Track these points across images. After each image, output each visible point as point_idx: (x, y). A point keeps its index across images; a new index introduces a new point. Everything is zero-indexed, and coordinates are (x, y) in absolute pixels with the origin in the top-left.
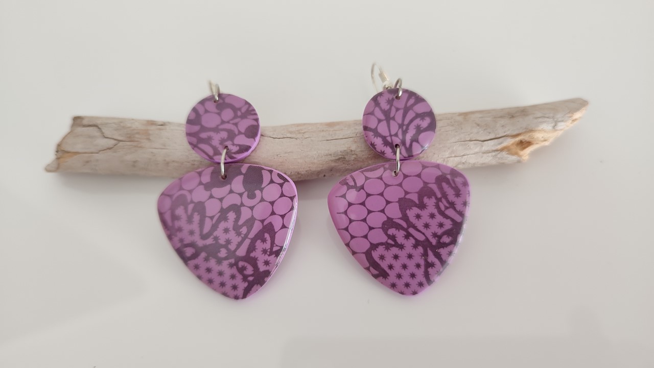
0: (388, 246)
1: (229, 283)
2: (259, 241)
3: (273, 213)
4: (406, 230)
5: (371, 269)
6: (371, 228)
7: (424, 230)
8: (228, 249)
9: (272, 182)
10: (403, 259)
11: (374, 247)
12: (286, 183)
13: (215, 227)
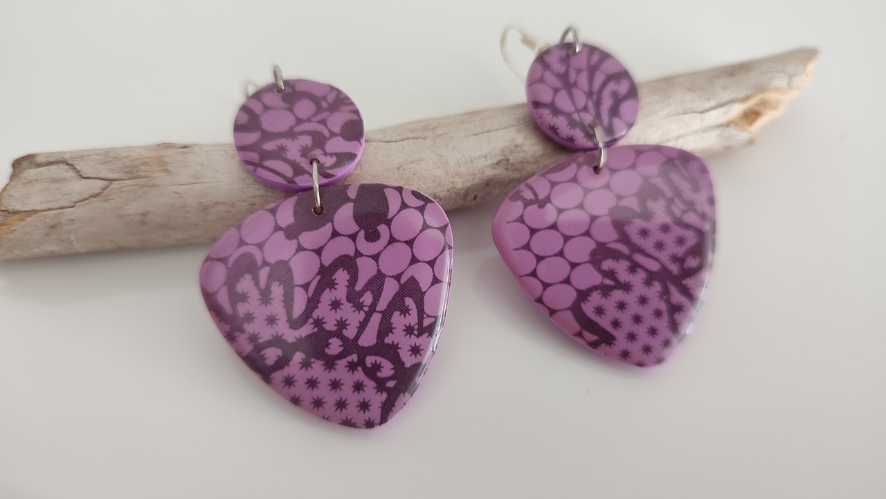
0: (605, 291)
1: (353, 399)
2: (397, 314)
3: (414, 260)
4: (629, 258)
5: (586, 334)
6: (574, 265)
7: (656, 253)
8: (344, 339)
9: (404, 206)
10: (634, 308)
11: (583, 295)
12: (429, 205)
13: (313, 303)
